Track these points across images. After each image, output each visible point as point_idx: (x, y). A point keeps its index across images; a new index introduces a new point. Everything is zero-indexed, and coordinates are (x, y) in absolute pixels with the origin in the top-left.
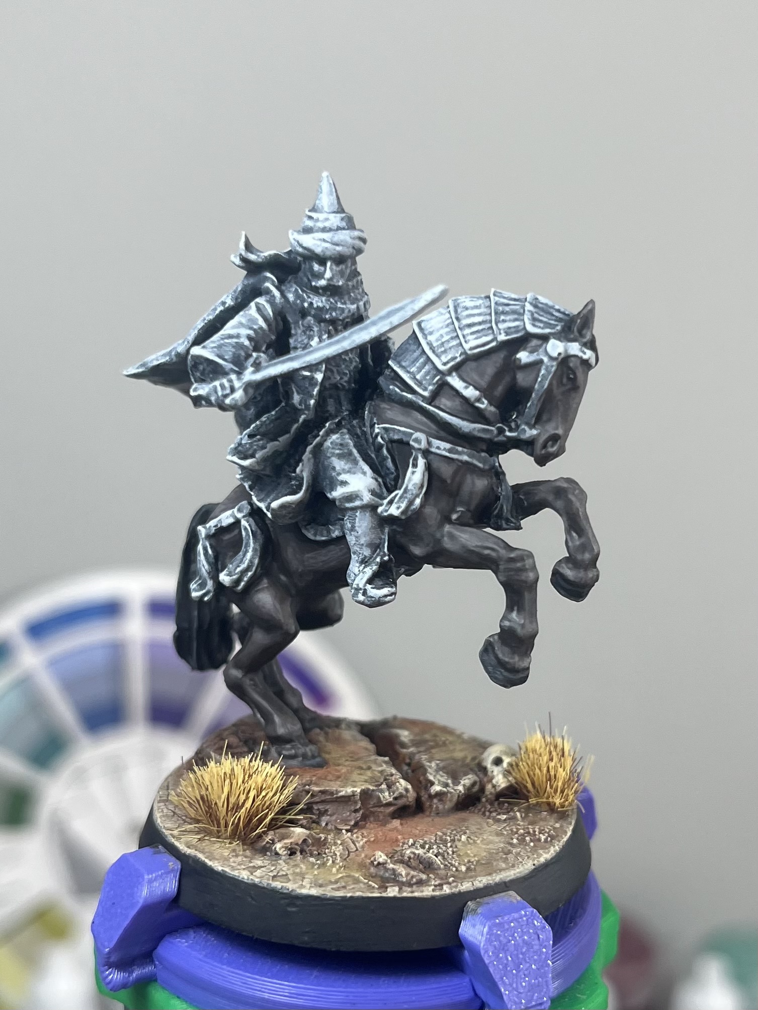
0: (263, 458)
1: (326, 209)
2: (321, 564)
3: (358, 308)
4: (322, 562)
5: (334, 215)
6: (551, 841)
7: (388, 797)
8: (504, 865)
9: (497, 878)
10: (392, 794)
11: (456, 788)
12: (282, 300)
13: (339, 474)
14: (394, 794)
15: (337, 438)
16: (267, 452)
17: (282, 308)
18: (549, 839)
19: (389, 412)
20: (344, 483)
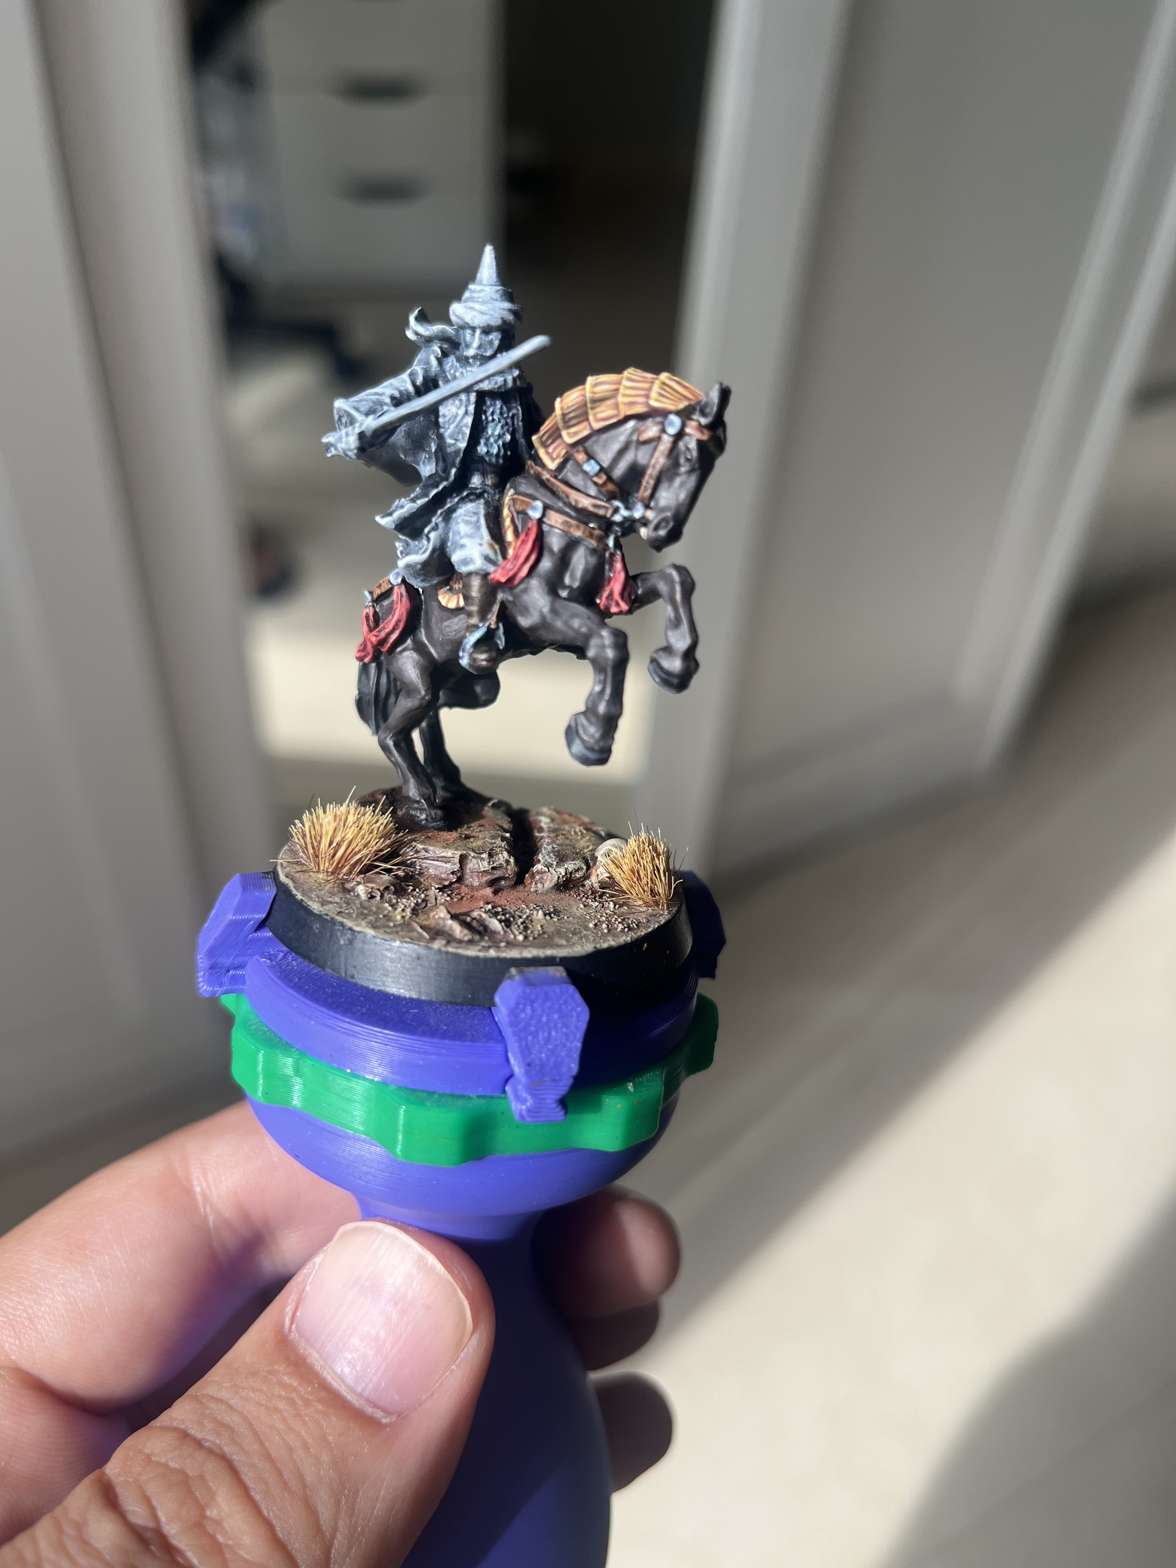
0: (400, 518)
1: (484, 282)
2: (454, 633)
3: (505, 381)
4: (455, 631)
5: (490, 287)
6: (628, 931)
7: (487, 866)
8: (564, 942)
9: (549, 952)
10: (491, 863)
11: (558, 870)
12: (438, 369)
13: (461, 538)
14: (493, 864)
15: (472, 507)
16: (405, 513)
17: (436, 375)
18: (626, 929)
19: (524, 486)
20: (462, 546)
